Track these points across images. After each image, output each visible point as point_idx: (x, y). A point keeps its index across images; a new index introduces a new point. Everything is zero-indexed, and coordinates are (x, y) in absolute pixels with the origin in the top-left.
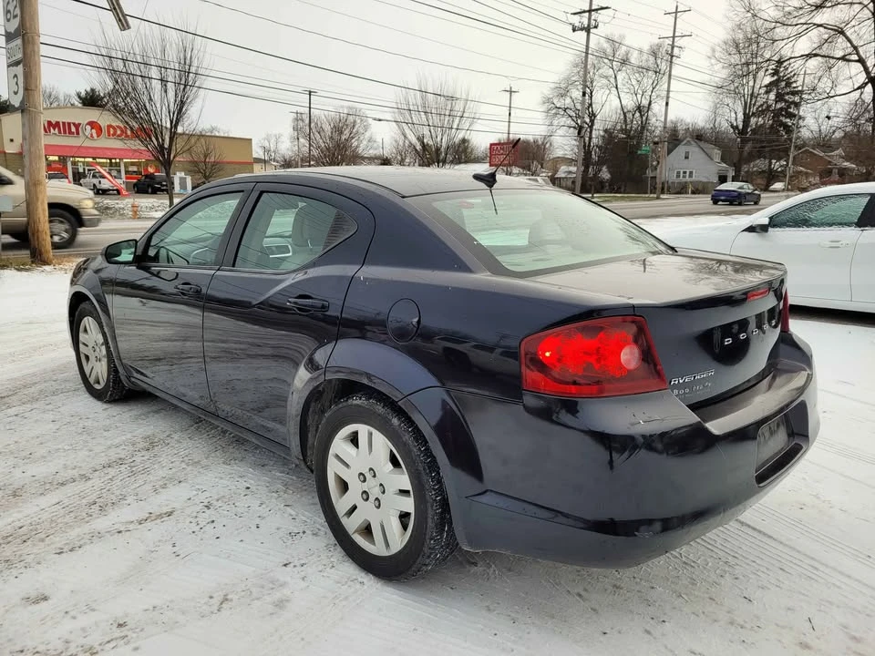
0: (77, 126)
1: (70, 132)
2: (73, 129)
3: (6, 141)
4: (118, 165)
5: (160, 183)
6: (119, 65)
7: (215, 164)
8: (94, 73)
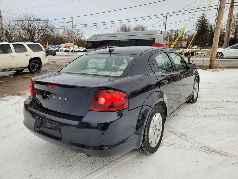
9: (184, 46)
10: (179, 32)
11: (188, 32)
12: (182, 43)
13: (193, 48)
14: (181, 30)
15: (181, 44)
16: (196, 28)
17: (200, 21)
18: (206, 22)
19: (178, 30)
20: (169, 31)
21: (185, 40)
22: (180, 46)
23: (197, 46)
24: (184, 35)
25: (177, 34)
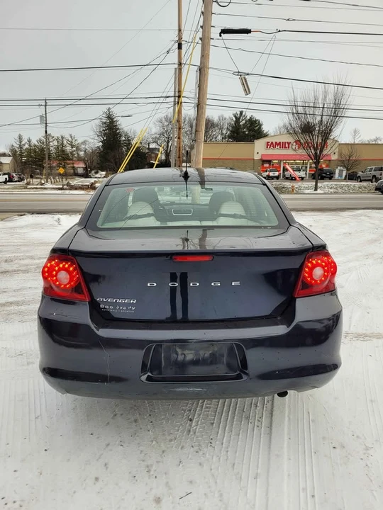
0: (289, 143)
1: (285, 147)
2: (287, 145)
3: (256, 153)
4: (306, 164)
5: (325, 173)
6: (300, 110)
7: (356, 161)
8: (285, 115)
9: (80, 171)
10: (65, 142)
11: (84, 143)
12: (76, 166)
13: (97, 176)
14: (70, 139)
15: (74, 167)
16: (98, 136)
17: (105, 123)
18: (116, 126)
19: (62, 138)
20: (43, 138)
21: (80, 159)
22: (72, 171)
23: (104, 173)
24: (75, 149)
25: (62, 144)
